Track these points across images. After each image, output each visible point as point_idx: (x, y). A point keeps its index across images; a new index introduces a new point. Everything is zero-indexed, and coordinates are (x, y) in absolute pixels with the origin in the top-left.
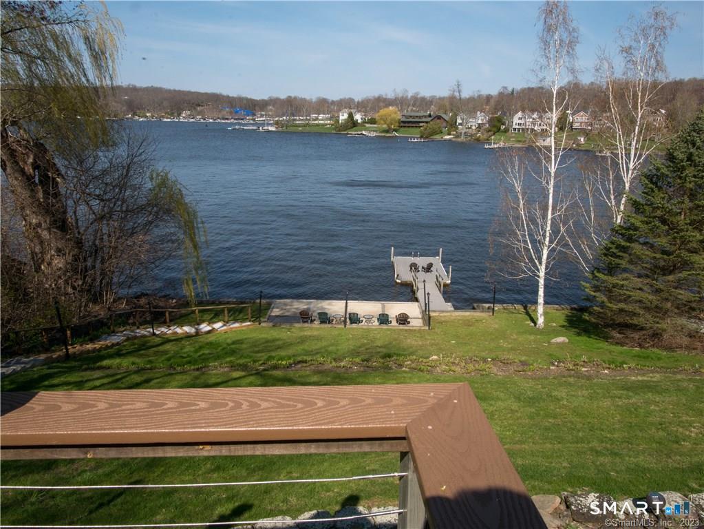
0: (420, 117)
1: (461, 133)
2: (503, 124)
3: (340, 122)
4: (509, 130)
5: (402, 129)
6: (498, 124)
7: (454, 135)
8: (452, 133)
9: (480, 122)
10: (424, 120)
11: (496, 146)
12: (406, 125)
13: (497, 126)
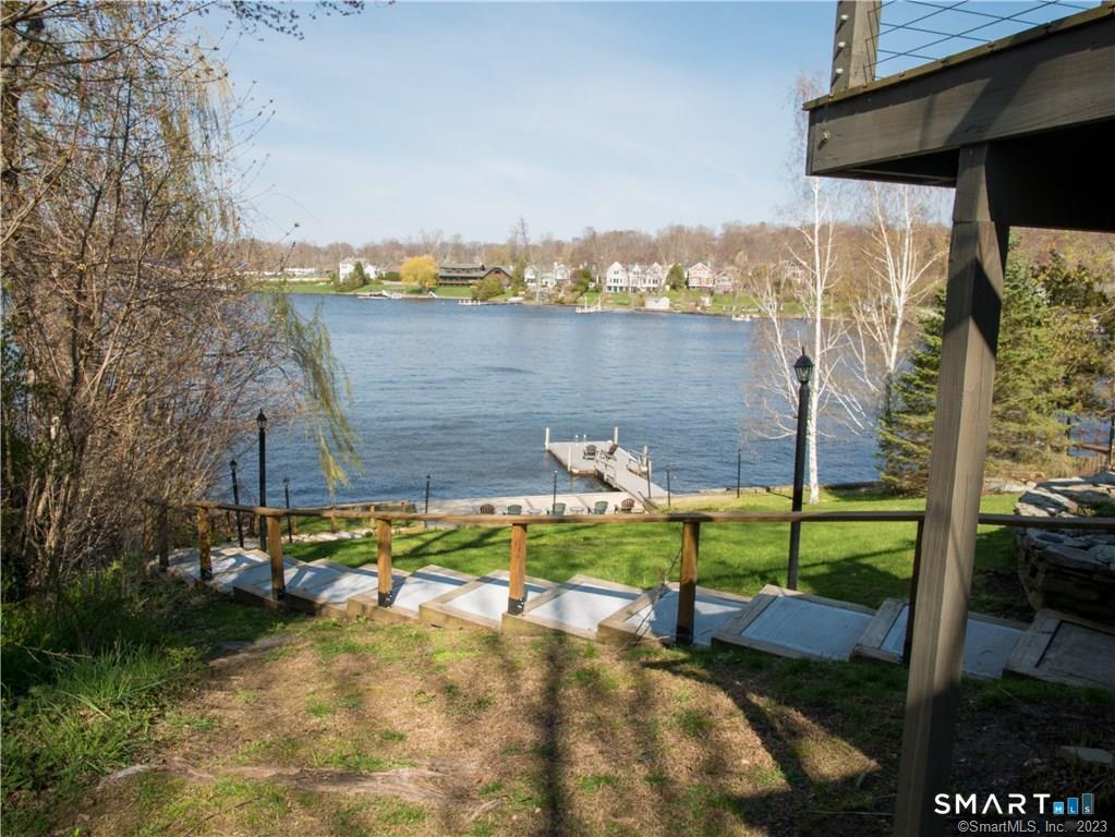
0: (468, 270)
1: (535, 293)
2: (592, 281)
3: (342, 278)
4: (601, 289)
5: (442, 288)
6: (586, 281)
7: (523, 296)
8: (520, 293)
9: (559, 277)
10: (474, 274)
11: (592, 310)
12: (448, 282)
13: (584, 282)
